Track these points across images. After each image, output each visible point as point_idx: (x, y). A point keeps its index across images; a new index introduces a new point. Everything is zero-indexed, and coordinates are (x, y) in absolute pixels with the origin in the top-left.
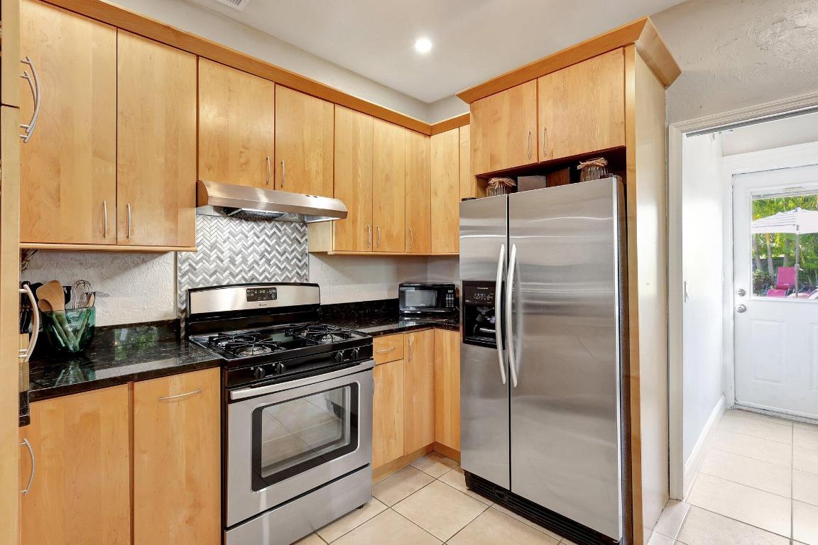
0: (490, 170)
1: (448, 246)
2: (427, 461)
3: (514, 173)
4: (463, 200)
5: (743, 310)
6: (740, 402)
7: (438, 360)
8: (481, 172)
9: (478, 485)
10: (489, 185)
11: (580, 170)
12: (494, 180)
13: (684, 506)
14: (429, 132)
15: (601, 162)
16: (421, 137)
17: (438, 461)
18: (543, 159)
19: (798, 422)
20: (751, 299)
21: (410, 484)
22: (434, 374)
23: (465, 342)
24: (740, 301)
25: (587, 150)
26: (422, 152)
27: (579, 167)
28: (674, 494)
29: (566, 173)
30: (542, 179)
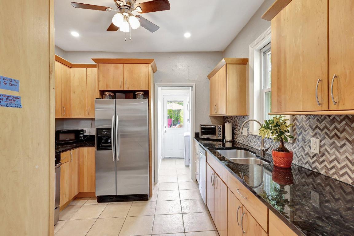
0: (105, 89)
1: (81, 114)
2: (76, 201)
3: (115, 92)
4: (96, 99)
5: (165, 132)
6: (165, 157)
7: (81, 160)
8: (102, 89)
9: (102, 199)
10: (104, 94)
11: (136, 94)
12: (107, 93)
13: (158, 184)
14: (71, 66)
15: (142, 93)
16: (67, 68)
17: (80, 200)
18: (125, 89)
19: (176, 159)
20: (167, 129)
21: (72, 211)
22: (79, 165)
23: (97, 150)
24: (165, 129)
25: (139, 89)
26: (68, 74)
27: (136, 93)
28: (156, 182)
29: (132, 94)
30: (123, 95)
